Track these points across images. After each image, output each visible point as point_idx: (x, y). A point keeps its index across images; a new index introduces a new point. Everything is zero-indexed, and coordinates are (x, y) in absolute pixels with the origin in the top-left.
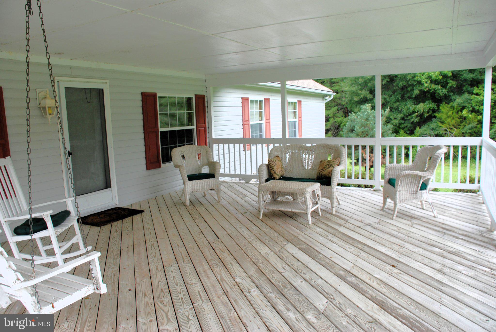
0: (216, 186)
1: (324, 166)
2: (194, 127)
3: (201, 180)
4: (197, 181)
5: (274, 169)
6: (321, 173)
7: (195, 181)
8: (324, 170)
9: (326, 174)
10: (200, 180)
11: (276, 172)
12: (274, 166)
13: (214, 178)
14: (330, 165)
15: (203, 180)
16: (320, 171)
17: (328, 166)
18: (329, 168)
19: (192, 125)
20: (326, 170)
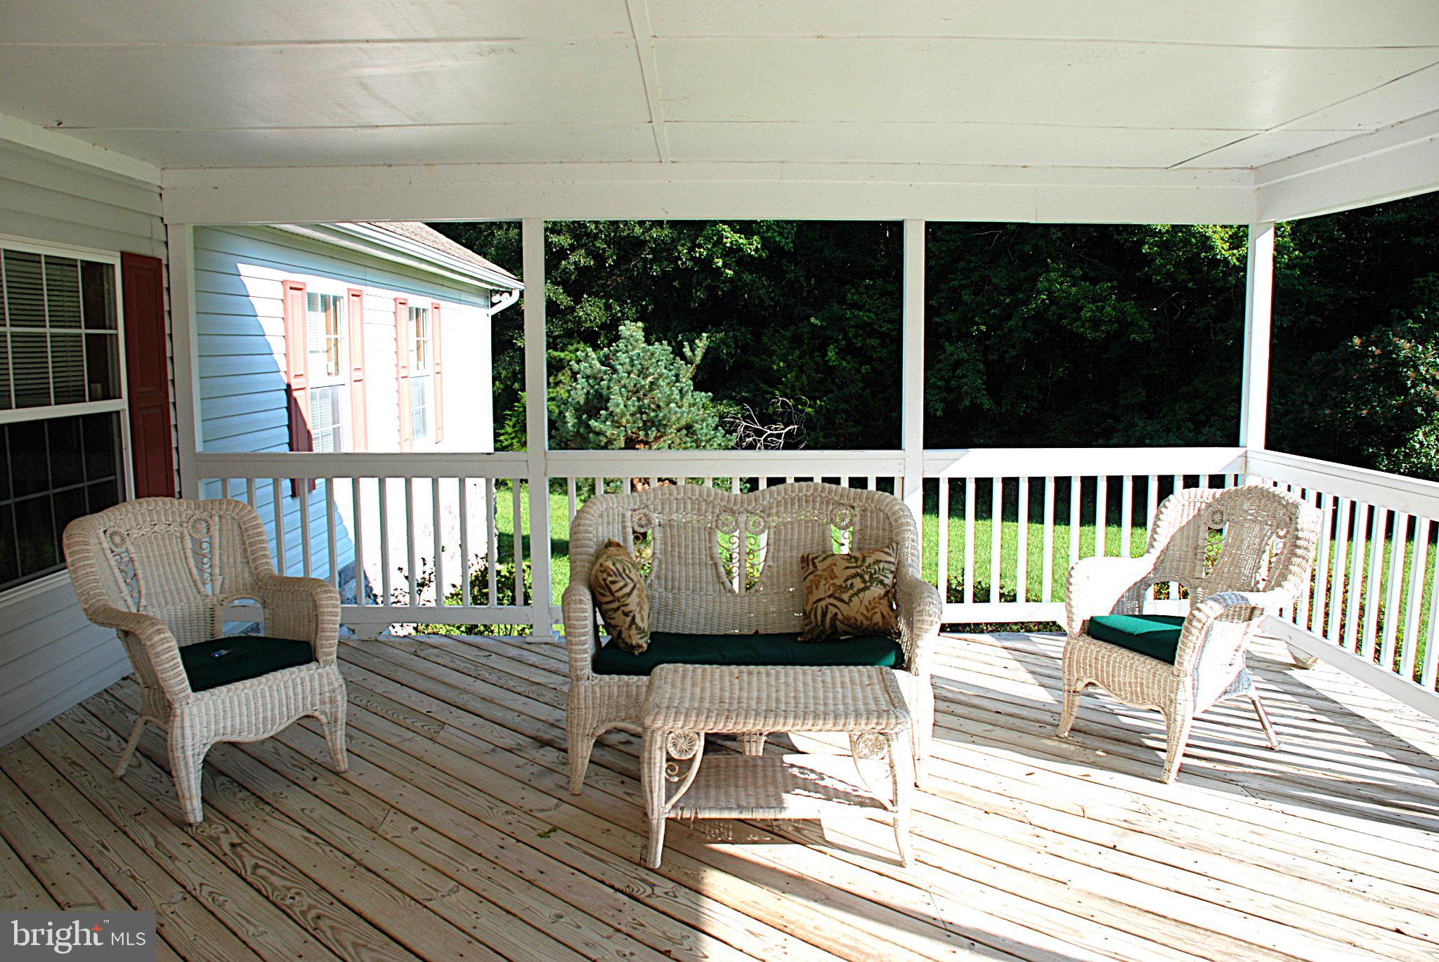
0: (323, 702)
1: (839, 582)
2: (120, 404)
3: (255, 681)
4: (232, 686)
5: (626, 609)
6: (832, 610)
7: (224, 689)
8: (845, 597)
9: (859, 618)
10: (248, 682)
11: (638, 620)
12: (629, 594)
13: (313, 665)
14: (867, 577)
15: (263, 679)
16: (823, 604)
17: (858, 584)
18: (867, 588)
19: (109, 393)
20: (855, 599)
